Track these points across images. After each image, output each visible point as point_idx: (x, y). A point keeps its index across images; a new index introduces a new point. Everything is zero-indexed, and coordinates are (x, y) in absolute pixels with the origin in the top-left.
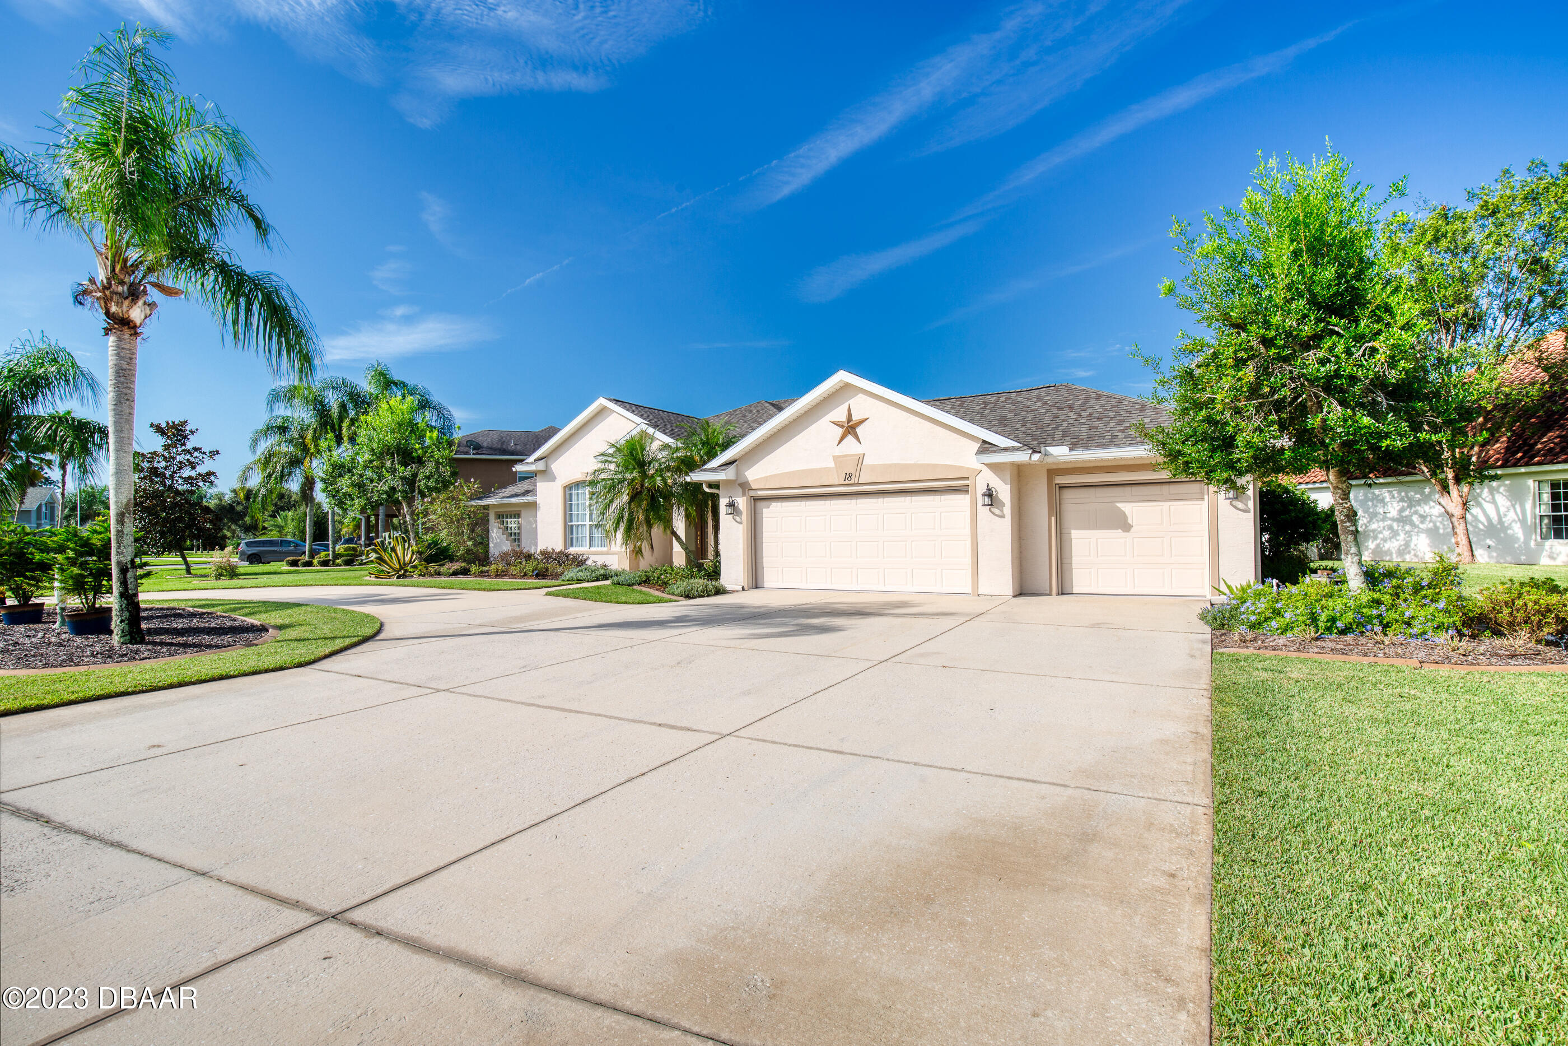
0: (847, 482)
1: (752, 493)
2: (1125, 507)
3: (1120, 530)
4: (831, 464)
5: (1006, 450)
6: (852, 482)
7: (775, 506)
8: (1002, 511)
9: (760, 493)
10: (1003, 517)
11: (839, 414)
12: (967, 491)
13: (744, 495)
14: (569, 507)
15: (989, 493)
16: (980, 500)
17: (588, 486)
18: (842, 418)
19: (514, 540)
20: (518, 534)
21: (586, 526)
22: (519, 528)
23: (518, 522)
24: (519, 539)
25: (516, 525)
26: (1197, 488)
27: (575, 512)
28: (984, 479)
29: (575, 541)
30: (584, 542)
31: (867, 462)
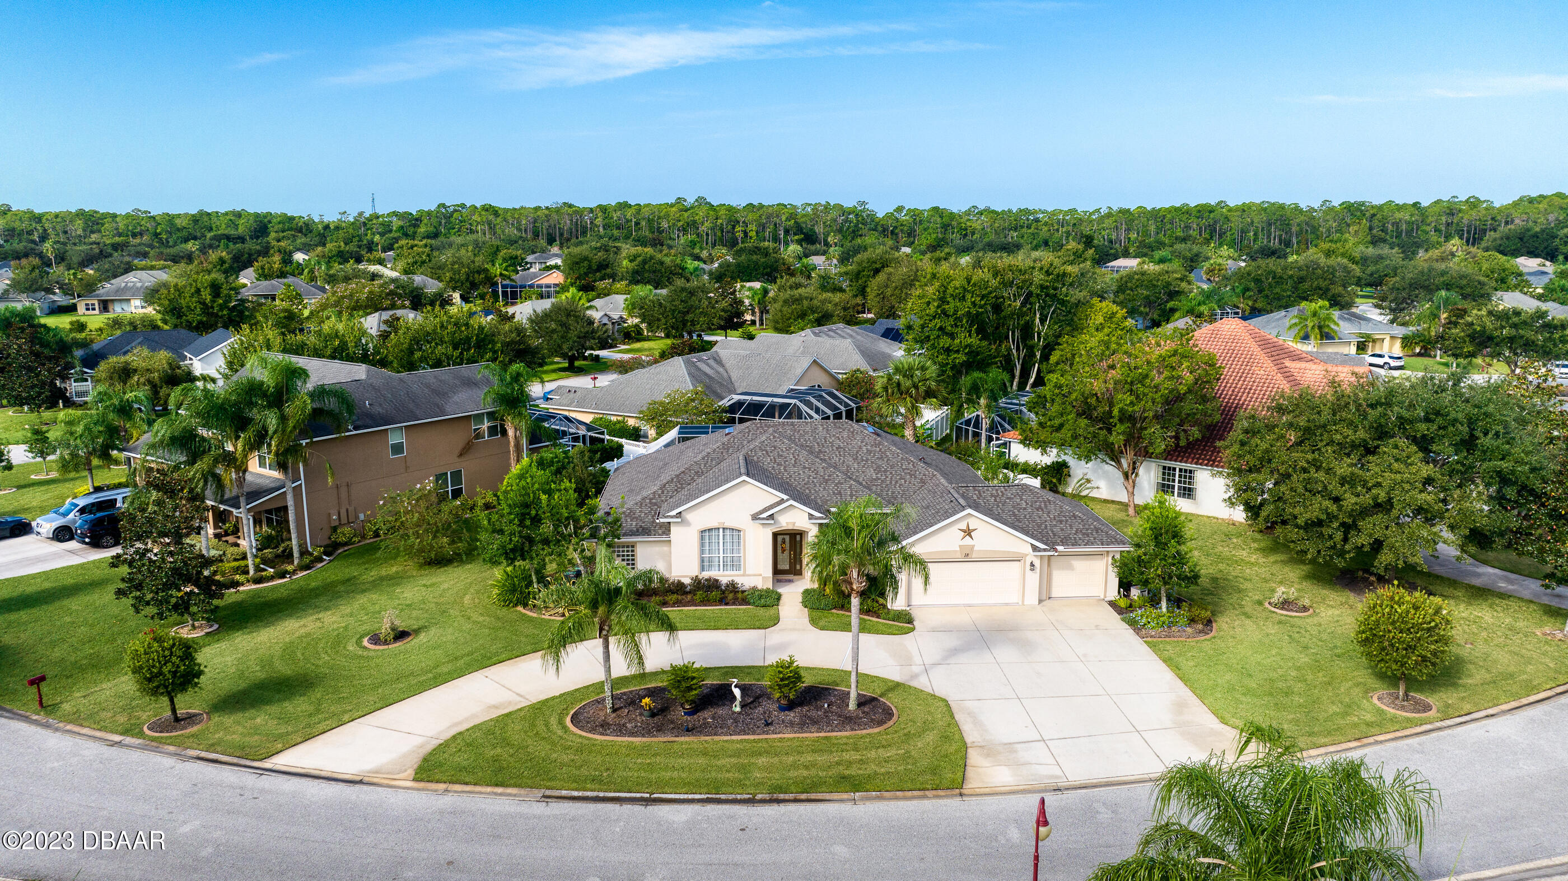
0: (966, 557)
2: (1074, 563)
4: (958, 549)
6: (969, 557)
10: (1036, 573)
11: (963, 526)
12: (1018, 562)
14: (702, 545)
15: (1032, 565)
16: (1028, 567)
17: (721, 530)
18: (965, 528)
19: (628, 564)
20: (633, 560)
21: (719, 557)
22: (633, 555)
23: (632, 551)
24: (634, 564)
25: (629, 553)
26: (1099, 557)
27: (707, 548)
28: (1030, 559)
29: (706, 568)
30: (717, 568)
31: (976, 548)
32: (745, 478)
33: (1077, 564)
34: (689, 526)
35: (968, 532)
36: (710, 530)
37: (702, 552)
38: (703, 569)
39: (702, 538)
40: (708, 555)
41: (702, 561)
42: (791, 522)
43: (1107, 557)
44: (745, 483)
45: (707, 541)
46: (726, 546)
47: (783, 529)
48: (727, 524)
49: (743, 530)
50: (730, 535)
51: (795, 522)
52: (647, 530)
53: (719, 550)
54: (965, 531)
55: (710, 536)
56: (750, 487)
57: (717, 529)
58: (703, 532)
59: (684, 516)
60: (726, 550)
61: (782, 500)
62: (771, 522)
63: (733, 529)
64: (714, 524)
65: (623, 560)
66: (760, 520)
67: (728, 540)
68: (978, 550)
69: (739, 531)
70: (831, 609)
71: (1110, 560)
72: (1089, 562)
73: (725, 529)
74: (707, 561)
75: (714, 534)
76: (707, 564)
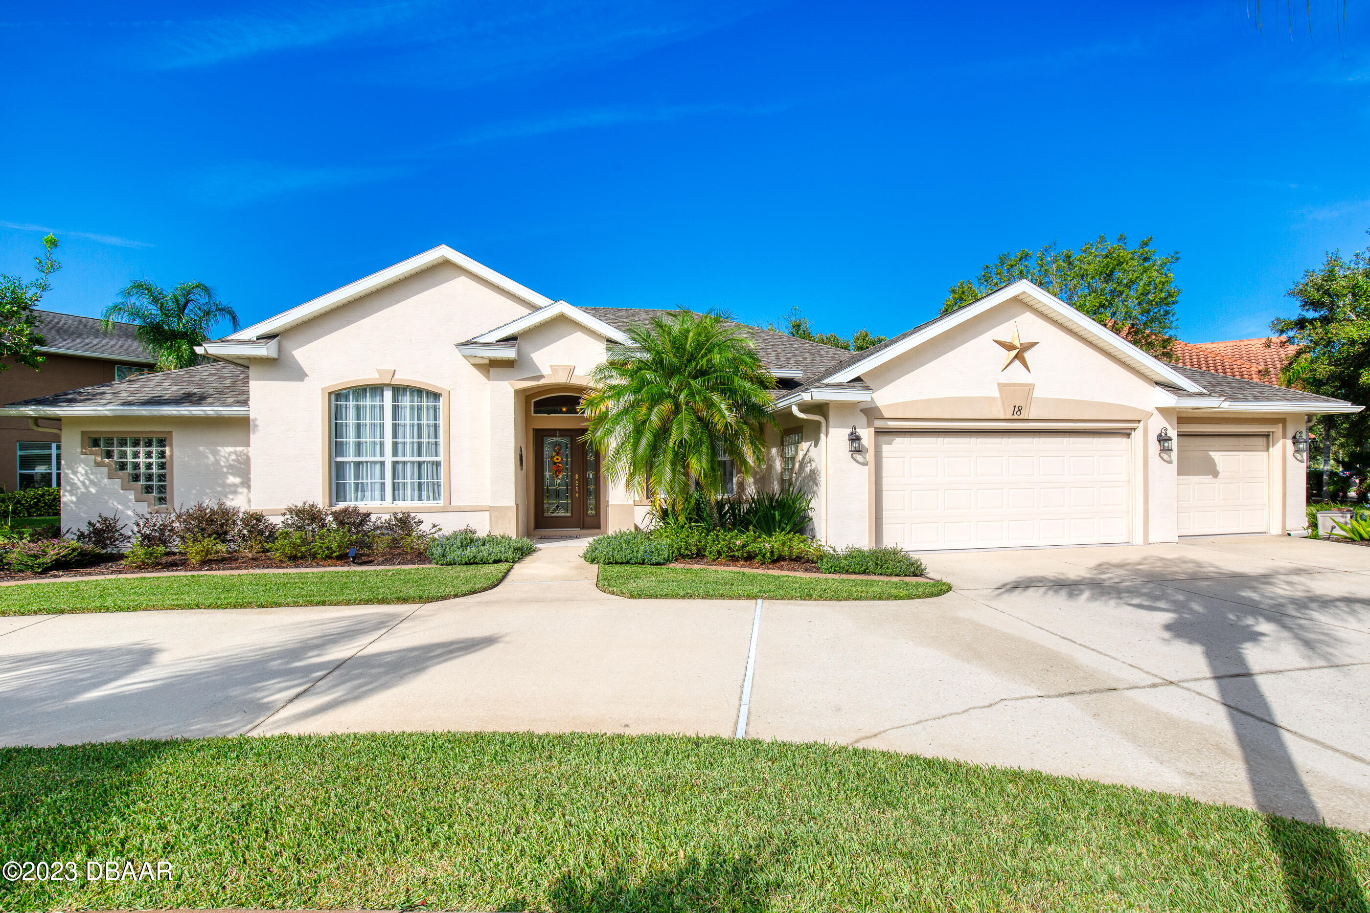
0: (1016, 417)
1: (879, 424)
2: (1215, 455)
3: (1211, 477)
4: (996, 394)
5: (1200, 394)
6: (1021, 417)
7: (900, 442)
8: (1170, 456)
9: (891, 424)
10: (1170, 462)
11: (1007, 331)
12: (1128, 435)
13: (870, 424)
14: (337, 430)
15: (1162, 439)
16: (1152, 445)
17: (388, 395)
18: (1010, 338)
19: (148, 489)
20: (162, 477)
21: (382, 463)
22: (162, 466)
23: (162, 455)
24: (164, 487)
25: (154, 460)
26: (1261, 441)
27: (350, 438)
28: (1157, 424)
29: (351, 492)
30: (377, 493)
31: (1037, 394)
32: (444, 252)
33: (1222, 458)
34: (299, 375)
35: (1019, 352)
36: (361, 391)
37: (336, 446)
38: (338, 491)
39: (336, 416)
40: (350, 457)
41: (337, 471)
42: (564, 367)
43: (1284, 436)
44: (446, 264)
45: (350, 420)
46: (400, 434)
47: (543, 382)
48: (403, 377)
49: (445, 395)
50: (412, 408)
51: (571, 363)
52: (199, 399)
53: (382, 444)
54: (1009, 347)
55: (358, 408)
56: (463, 279)
57: (376, 389)
58: (338, 396)
59: (288, 344)
60: (400, 446)
61: (535, 308)
62: (508, 353)
63: (419, 392)
64: (369, 376)
65: (136, 478)
66: (492, 367)
67: (406, 419)
68: (1046, 400)
69: (436, 396)
70: (668, 560)
71: (1289, 442)
72: (1242, 454)
73: (398, 390)
74: (350, 472)
75: (368, 402)
76: (350, 480)
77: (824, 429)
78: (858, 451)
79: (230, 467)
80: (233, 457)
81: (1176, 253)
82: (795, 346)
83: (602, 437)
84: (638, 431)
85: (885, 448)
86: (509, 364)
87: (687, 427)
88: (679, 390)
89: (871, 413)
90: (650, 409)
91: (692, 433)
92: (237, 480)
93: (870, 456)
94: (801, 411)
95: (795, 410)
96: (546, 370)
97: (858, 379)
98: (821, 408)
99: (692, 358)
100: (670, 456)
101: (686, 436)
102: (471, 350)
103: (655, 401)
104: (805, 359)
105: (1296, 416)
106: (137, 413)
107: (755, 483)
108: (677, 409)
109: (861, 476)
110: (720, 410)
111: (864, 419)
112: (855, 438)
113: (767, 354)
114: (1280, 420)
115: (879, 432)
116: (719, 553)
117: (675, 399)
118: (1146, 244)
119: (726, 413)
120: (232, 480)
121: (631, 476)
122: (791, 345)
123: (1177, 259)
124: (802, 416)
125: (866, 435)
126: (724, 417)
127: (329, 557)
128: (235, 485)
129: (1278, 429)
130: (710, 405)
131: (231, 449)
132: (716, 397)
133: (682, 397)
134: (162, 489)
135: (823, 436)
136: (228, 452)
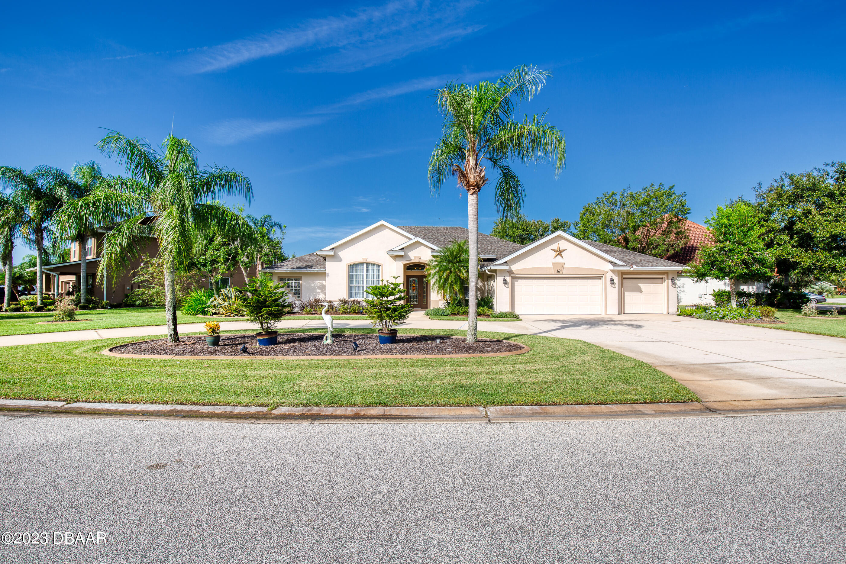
0: (558, 273)
1: (513, 275)
2: (640, 286)
3: (639, 293)
4: (551, 266)
5: (623, 266)
6: (560, 273)
7: (520, 281)
8: (615, 286)
9: (517, 275)
10: (615, 288)
11: (555, 246)
12: (601, 279)
13: (510, 276)
14: (350, 276)
15: (612, 280)
16: (609, 282)
17: (365, 265)
18: (556, 248)
19: (295, 294)
20: (299, 290)
21: (363, 286)
22: (299, 287)
23: (299, 283)
24: (300, 293)
25: (297, 285)
26: (660, 280)
27: (354, 279)
28: (610, 275)
29: (353, 295)
30: (361, 296)
31: (566, 266)
32: (382, 222)
33: (643, 286)
34: (340, 260)
35: (560, 253)
36: (356, 265)
37: (350, 282)
38: (350, 295)
39: (350, 271)
40: (354, 285)
41: (350, 288)
42: (418, 257)
43: (668, 279)
44: (382, 225)
45: (354, 273)
46: (368, 277)
47: (411, 262)
48: (369, 261)
49: (382, 265)
50: (372, 269)
51: (420, 256)
52: (311, 267)
53: (363, 281)
54: (556, 251)
55: (356, 270)
56: (387, 230)
57: (362, 264)
58: (351, 266)
59: (337, 251)
60: (368, 281)
61: (411, 239)
62: (402, 253)
63: (374, 265)
64: (360, 260)
65: (292, 290)
66: (396, 257)
67: (370, 273)
68: (569, 268)
69: (379, 266)
70: (448, 315)
71: (670, 281)
72: (652, 285)
73: (368, 264)
74: (353, 289)
75: (359, 268)
76: (353, 291)
77: (496, 277)
78: (505, 284)
79: (318, 287)
80: (319, 284)
81: (685, 192)
82: (499, 243)
83: (430, 279)
84: (440, 278)
85: (516, 283)
86: (401, 256)
87: (453, 277)
88: (452, 267)
89: (510, 272)
90: (443, 273)
91: (455, 279)
92: (320, 291)
93: (510, 285)
94: (489, 271)
95: (487, 271)
96: (412, 258)
97: (506, 262)
98: (495, 271)
99: (456, 257)
100: (449, 285)
101: (453, 280)
102: (391, 253)
103: (445, 270)
104: (501, 249)
105: (672, 272)
106: (295, 271)
107: (480, 294)
108: (451, 272)
109: (507, 292)
110: (463, 273)
111: (508, 274)
112: (505, 280)
113: (488, 247)
114: (667, 273)
115: (513, 278)
116: (463, 313)
117: (450, 269)
118: (672, 188)
119: (465, 274)
120: (318, 291)
121: (438, 290)
122: (498, 242)
123: (685, 195)
124: (489, 273)
125: (509, 279)
126: (463, 274)
127: (354, 313)
128: (319, 292)
129: (665, 276)
130: (460, 271)
131: (317, 282)
132: (462, 269)
133: (452, 269)
134: (299, 294)
135: (495, 279)
136: (318, 283)
